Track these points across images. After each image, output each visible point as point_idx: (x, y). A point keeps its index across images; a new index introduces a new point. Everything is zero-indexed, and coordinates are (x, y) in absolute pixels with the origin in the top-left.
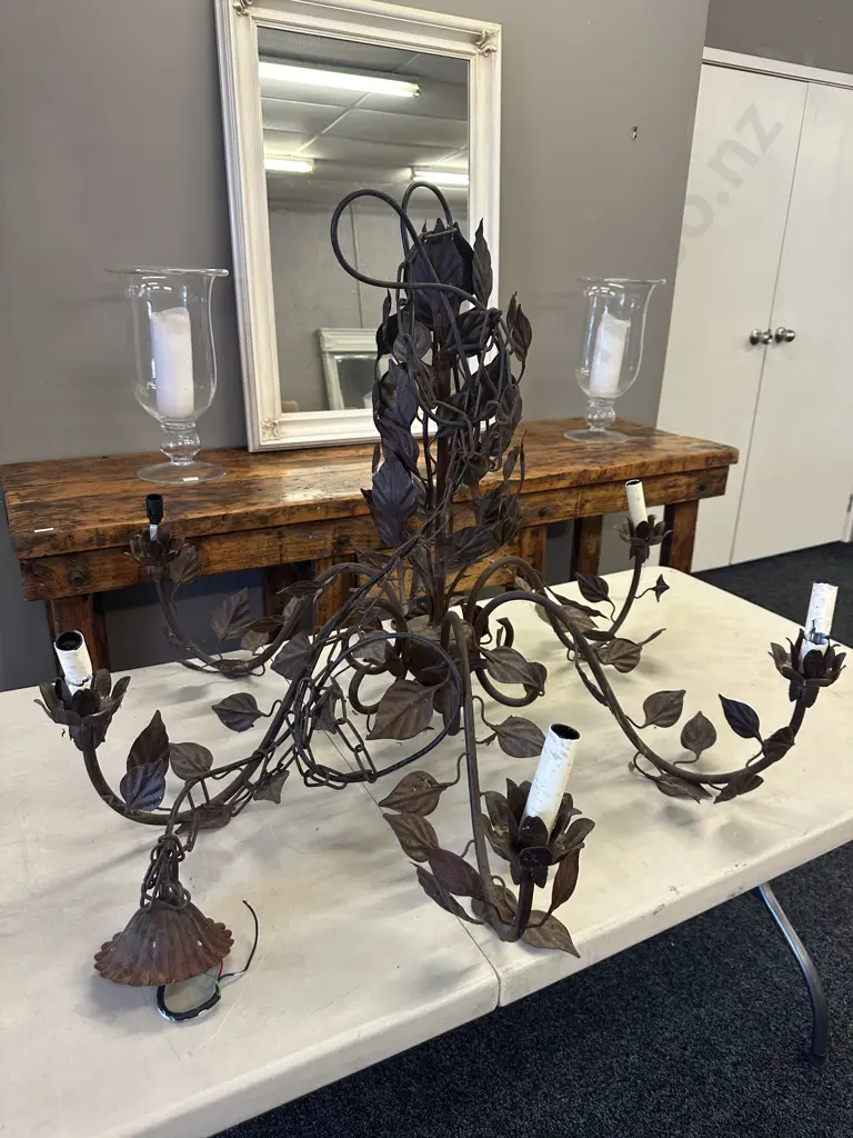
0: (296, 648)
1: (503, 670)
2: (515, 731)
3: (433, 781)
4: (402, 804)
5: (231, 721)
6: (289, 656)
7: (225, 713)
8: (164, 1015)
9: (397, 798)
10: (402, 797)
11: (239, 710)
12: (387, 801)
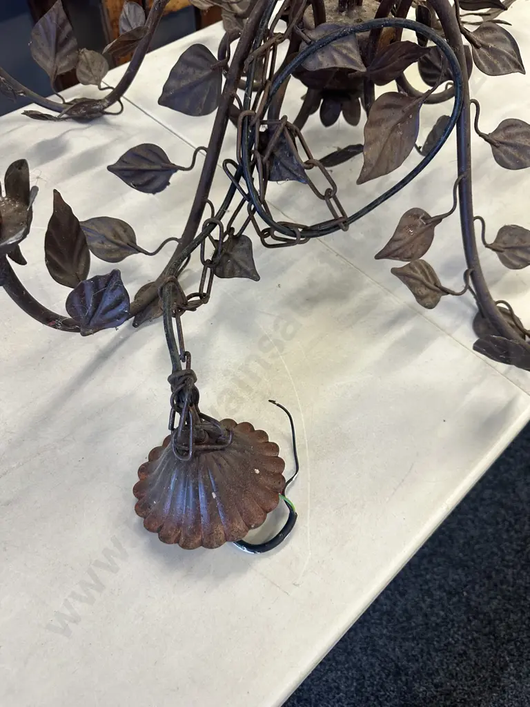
0: (191, 70)
1: (490, 58)
2: (510, 136)
3: (426, 217)
4: (400, 251)
5: (140, 182)
6: (184, 83)
7: (127, 173)
8: (246, 550)
9: (396, 245)
10: (401, 243)
11: (145, 166)
12: (387, 252)
